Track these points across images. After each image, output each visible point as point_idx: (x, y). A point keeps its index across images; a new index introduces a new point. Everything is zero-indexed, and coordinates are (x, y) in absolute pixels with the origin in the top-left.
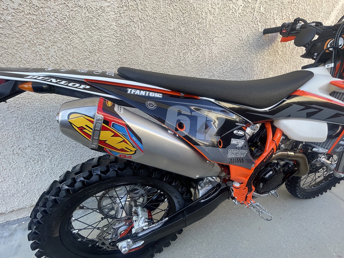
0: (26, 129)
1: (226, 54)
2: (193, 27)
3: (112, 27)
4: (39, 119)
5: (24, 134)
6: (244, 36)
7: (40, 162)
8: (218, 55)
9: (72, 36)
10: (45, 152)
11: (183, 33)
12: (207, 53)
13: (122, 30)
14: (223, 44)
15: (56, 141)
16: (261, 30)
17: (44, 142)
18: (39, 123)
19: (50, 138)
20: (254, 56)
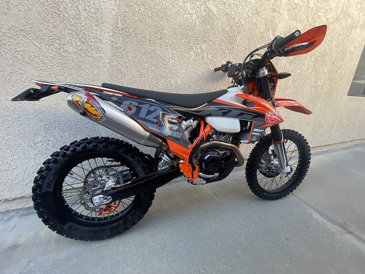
0: (42, 128)
1: (188, 83)
2: (160, 67)
3: (106, 67)
4: (52, 121)
5: (40, 132)
6: (200, 73)
7: (45, 155)
8: (182, 85)
9: (82, 71)
10: (51, 147)
11: (154, 70)
12: (173, 83)
13: (113, 68)
14: (184, 77)
15: (60, 139)
16: (213, 69)
17: (52, 139)
18: (51, 124)
19: (57, 136)
20: (211, 85)
